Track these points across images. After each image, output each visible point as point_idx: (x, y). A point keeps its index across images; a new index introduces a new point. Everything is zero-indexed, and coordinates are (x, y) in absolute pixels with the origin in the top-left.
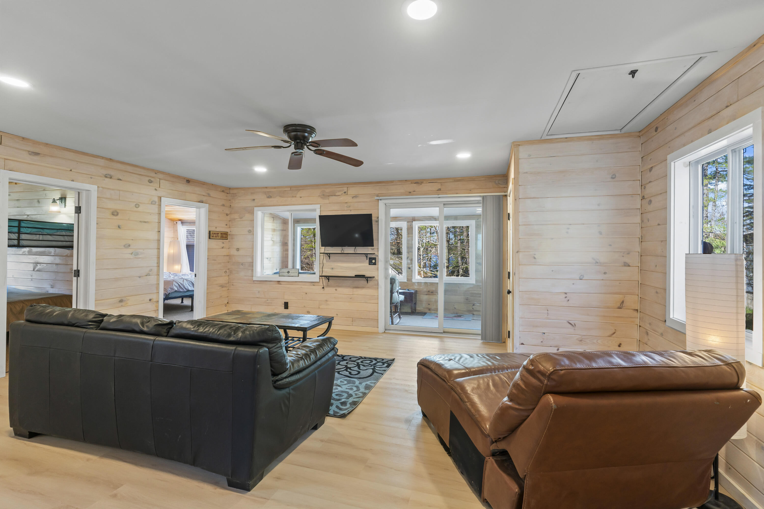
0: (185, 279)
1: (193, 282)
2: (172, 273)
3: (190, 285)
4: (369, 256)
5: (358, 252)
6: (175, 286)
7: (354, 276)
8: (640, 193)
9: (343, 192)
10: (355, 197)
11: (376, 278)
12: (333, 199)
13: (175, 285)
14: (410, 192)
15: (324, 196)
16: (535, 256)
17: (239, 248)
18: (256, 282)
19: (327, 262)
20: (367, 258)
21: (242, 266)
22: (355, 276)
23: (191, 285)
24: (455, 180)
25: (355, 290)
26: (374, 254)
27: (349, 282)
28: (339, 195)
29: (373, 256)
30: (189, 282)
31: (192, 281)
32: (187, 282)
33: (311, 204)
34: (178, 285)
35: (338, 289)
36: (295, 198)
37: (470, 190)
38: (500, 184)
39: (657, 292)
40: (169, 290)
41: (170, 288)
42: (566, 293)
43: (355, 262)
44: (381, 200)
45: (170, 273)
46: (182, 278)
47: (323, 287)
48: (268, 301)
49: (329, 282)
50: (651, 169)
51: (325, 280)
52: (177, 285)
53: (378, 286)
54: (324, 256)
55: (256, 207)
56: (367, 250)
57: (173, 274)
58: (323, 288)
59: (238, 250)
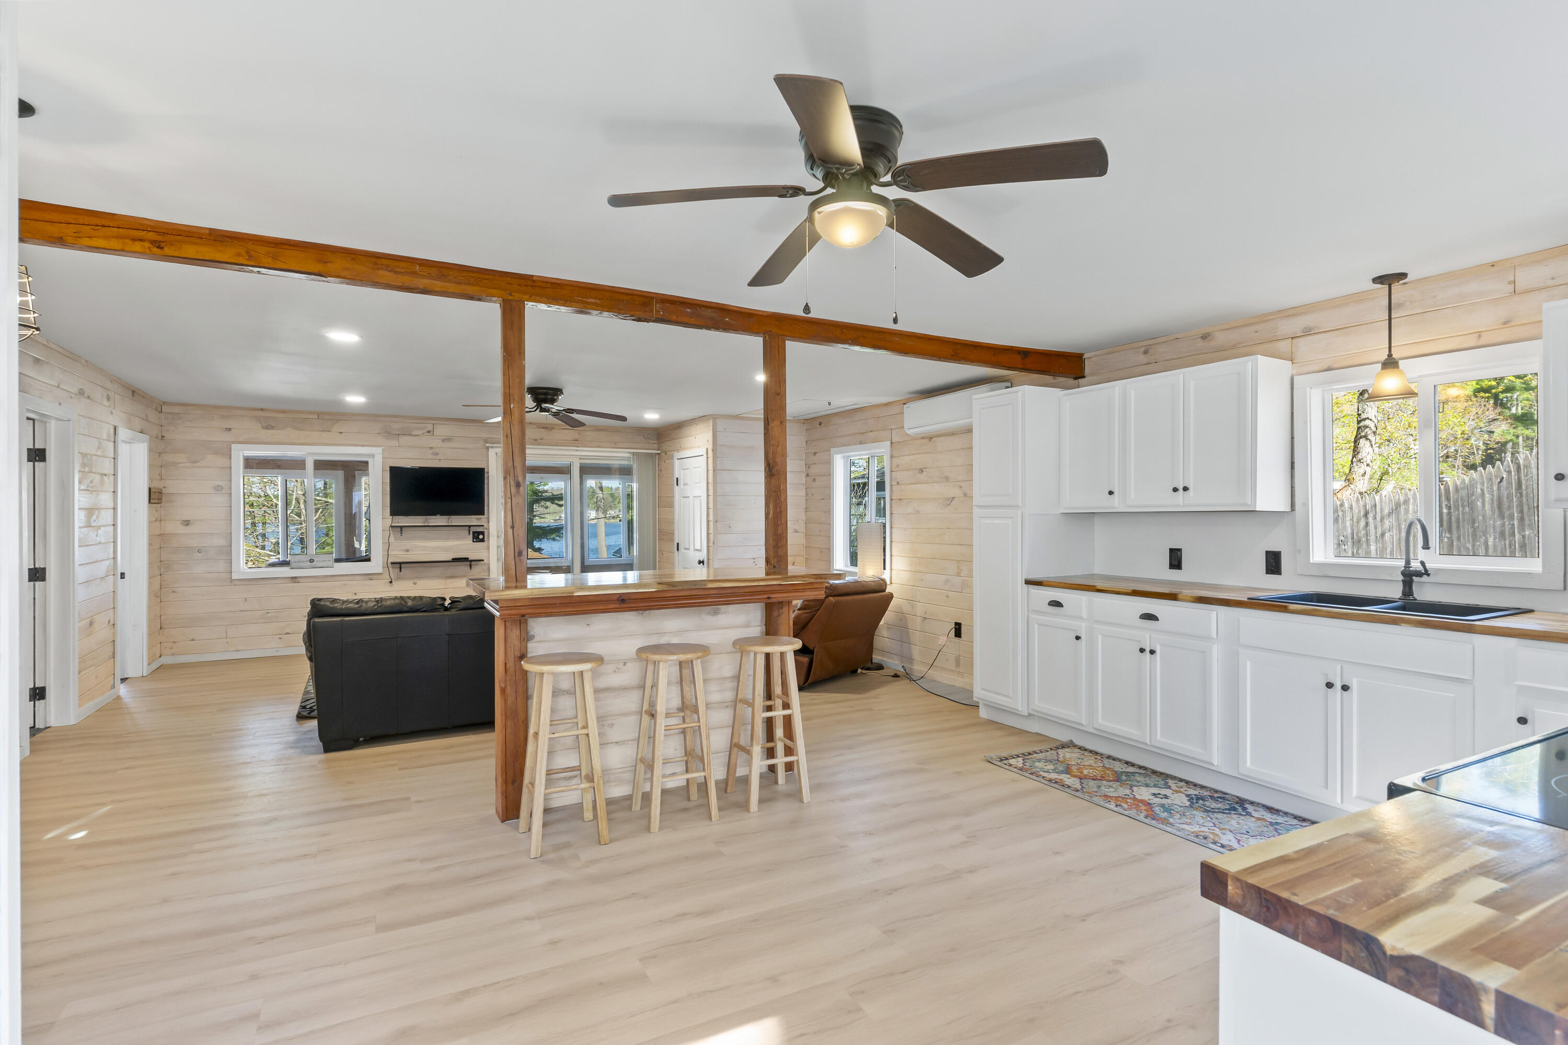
4: (473, 529)
5: (453, 524)
7: (450, 559)
8: (804, 470)
9: (426, 431)
10: (447, 440)
11: (486, 561)
12: (404, 440)
14: (536, 440)
15: (388, 434)
16: (731, 525)
17: (188, 521)
18: (237, 583)
19: (396, 540)
20: (469, 533)
21: (199, 554)
22: (453, 559)
24: (596, 429)
25: (449, 581)
26: (483, 526)
27: (439, 570)
28: (418, 435)
29: (480, 529)
33: (363, 446)
35: (418, 582)
36: (328, 433)
37: (616, 444)
38: (650, 439)
39: (821, 552)
42: (754, 559)
43: (448, 539)
44: (492, 447)
47: (390, 580)
48: (268, 615)
49: (400, 572)
50: (815, 454)
51: (394, 572)
53: (489, 572)
54: (391, 532)
55: (233, 442)
56: (472, 520)
58: (391, 582)
59: (187, 523)
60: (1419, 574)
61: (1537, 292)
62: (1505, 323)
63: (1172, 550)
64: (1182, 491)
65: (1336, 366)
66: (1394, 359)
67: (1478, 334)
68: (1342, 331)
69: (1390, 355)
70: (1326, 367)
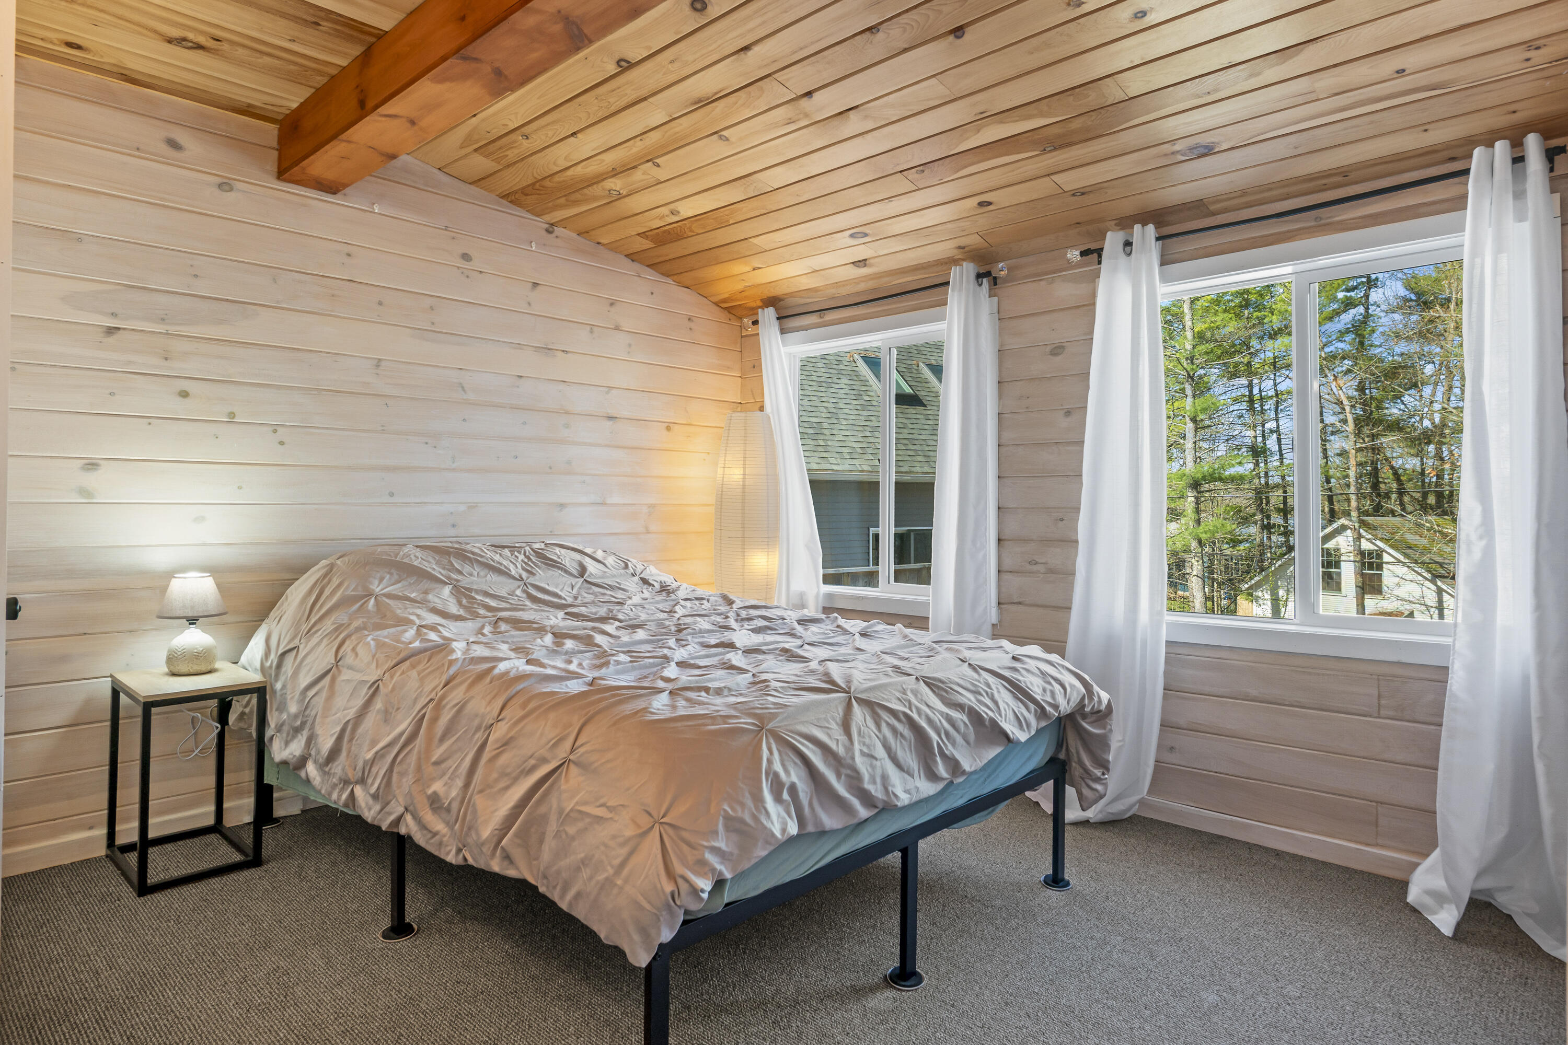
0: (860, 701)
1: (924, 724)
2: (738, 604)
3: (900, 754)
6: (777, 786)
13: (776, 775)
23: (910, 759)
30: (894, 730)
31: (915, 716)
32: (879, 729)
34: (803, 772)
40: (715, 850)
41: (727, 818)
45: (730, 603)
46: (831, 686)
52: (795, 776)
57: (744, 614)
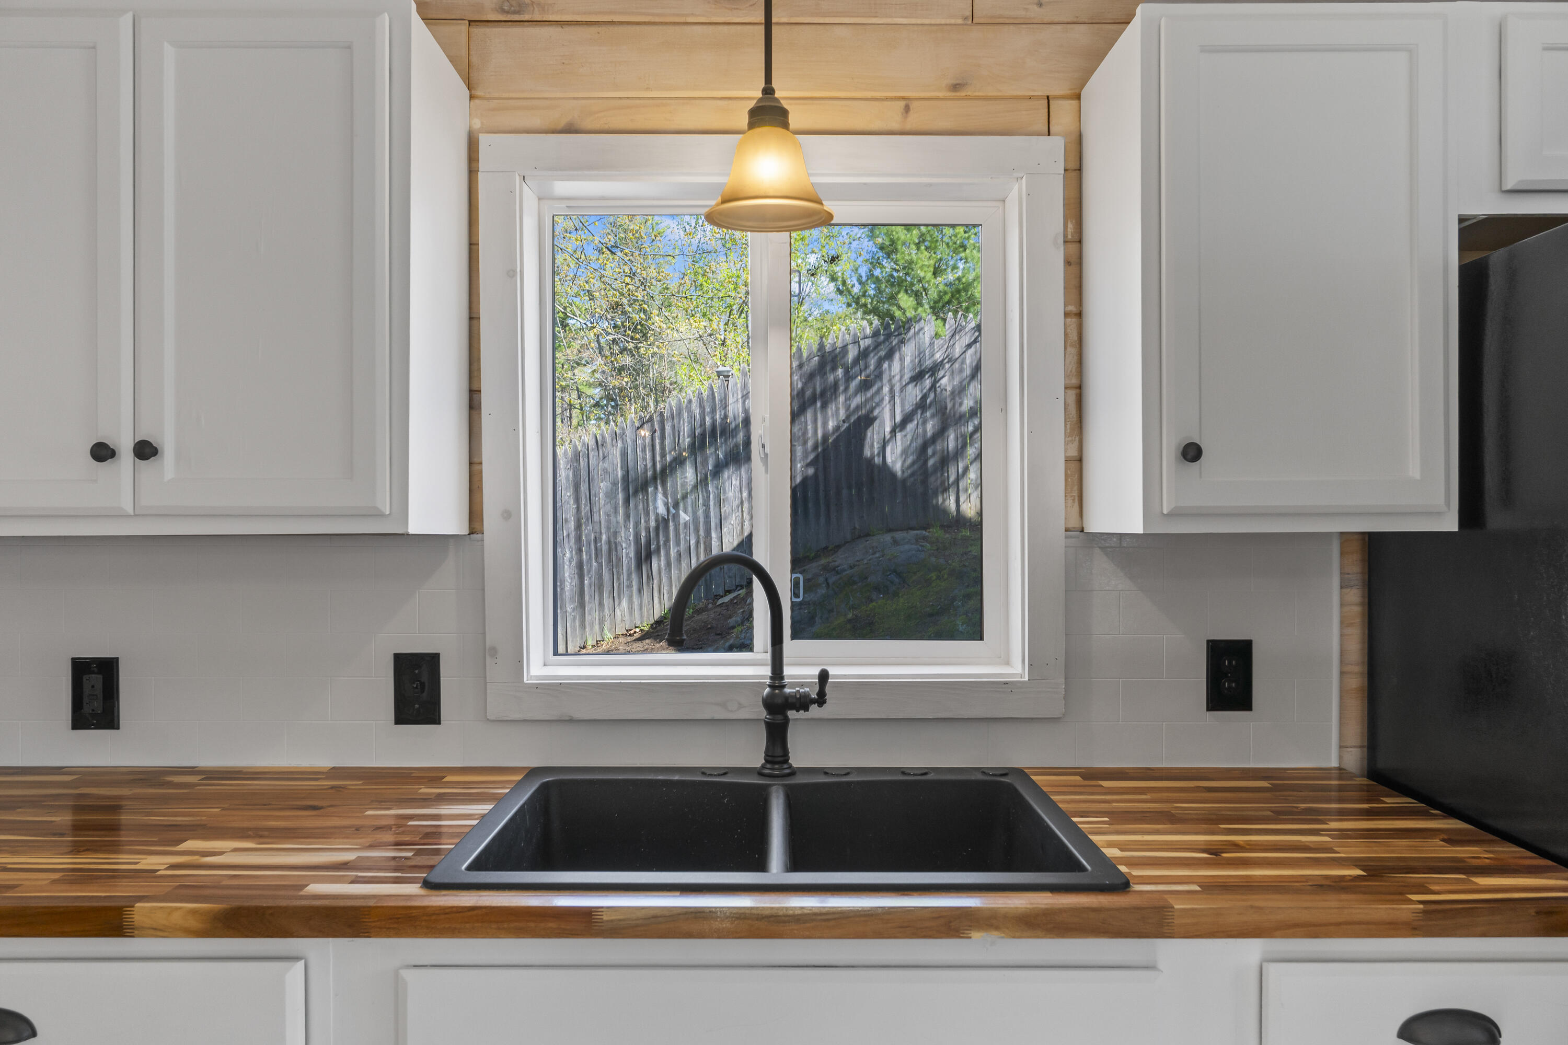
60: (802, 703)
61: (1012, 27)
62: (956, 87)
63: (81, 668)
64: (131, 455)
65: (588, 124)
66: (777, 100)
67: (903, 103)
68: (603, 29)
69: (768, 91)
70: (562, 124)
